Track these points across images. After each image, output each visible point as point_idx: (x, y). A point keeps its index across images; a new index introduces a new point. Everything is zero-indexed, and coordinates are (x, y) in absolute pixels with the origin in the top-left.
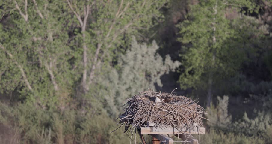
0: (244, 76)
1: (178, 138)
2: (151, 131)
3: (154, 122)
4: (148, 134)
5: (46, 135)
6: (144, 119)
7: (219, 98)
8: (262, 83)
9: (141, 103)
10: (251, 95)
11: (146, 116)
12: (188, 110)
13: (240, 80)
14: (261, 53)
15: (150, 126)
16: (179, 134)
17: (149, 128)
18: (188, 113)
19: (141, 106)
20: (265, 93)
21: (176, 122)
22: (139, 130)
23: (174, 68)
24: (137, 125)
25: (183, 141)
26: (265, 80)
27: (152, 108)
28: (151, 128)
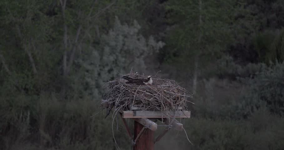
0: (231, 58)
1: (162, 122)
2: (134, 116)
3: (136, 106)
4: (131, 118)
5: (24, 119)
6: (126, 103)
7: (205, 80)
8: (250, 65)
9: (124, 86)
10: (238, 78)
11: (128, 100)
12: (173, 93)
13: (227, 62)
14: (249, 34)
15: (133, 110)
16: (163, 118)
17: (131, 112)
18: (173, 96)
19: (124, 89)
20: (251, 76)
21: (159, 106)
22: (121, 114)
23: (158, 48)
24: (119, 108)
25: (167, 126)
26: (252, 62)
27: (135, 91)
28: (134, 112)
